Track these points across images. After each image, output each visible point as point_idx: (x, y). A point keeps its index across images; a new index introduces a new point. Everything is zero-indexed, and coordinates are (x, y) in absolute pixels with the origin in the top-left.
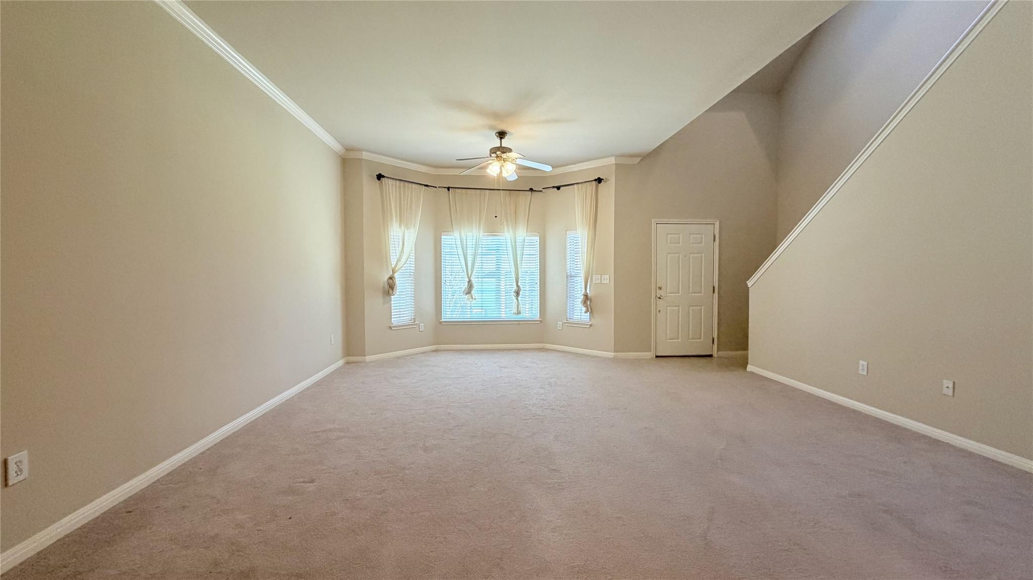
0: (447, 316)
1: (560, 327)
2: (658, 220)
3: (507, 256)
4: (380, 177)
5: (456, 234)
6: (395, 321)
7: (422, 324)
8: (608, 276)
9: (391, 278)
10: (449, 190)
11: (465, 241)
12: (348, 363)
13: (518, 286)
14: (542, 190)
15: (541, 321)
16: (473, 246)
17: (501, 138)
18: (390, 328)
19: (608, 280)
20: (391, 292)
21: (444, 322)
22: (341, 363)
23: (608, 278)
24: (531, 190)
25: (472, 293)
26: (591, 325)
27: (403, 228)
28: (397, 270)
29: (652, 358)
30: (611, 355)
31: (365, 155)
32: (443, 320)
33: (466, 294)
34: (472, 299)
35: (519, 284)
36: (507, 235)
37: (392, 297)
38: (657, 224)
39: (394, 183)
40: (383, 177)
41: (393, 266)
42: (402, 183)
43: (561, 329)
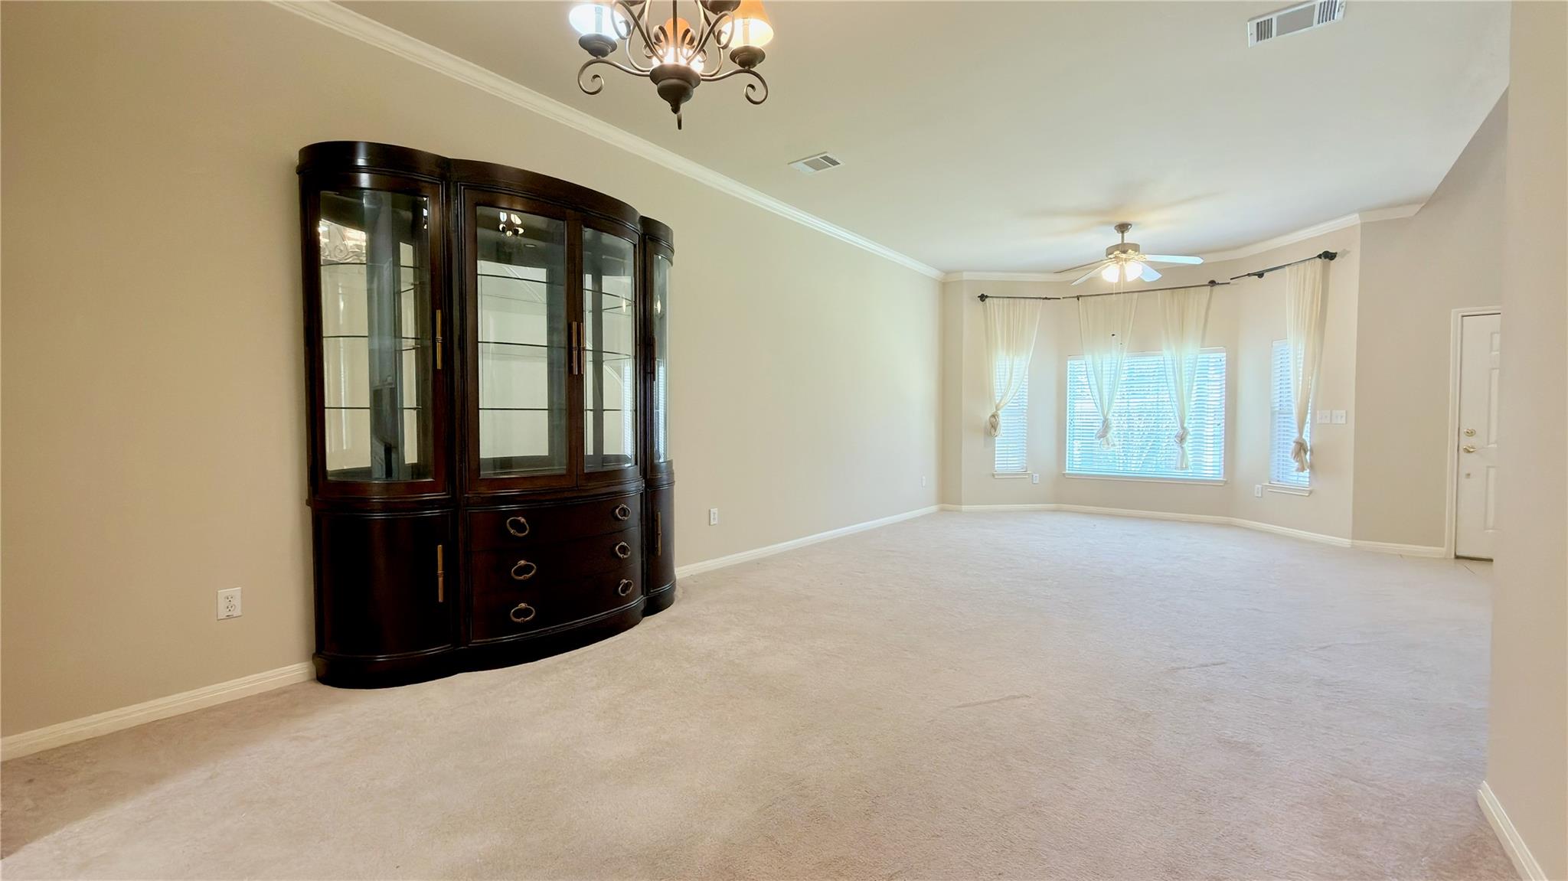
0: (1075, 466)
1: (1258, 493)
2: (1467, 311)
3: (1166, 384)
4: (983, 298)
5: (1088, 358)
6: (999, 466)
7: (1037, 475)
8: (1344, 411)
9: (993, 416)
10: (1078, 299)
11: (1100, 365)
12: (942, 510)
13: (1183, 428)
14: (1229, 281)
15: (1226, 482)
16: (1112, 372)
17: (1123, 232)
18: (993, 475)
19: (1344, 418)
20: (993, 433)
21: (1069, 474)
22: (933, 508)
23: (1345, 415)
24: (1213, 283)
25: (1108, 436)
26: (1311, 492)
27: (1011, 356)
28: (1002, 406)
29: (1445, 559)
30: (1346, 542)
31: (966, 276)
32: (1067, 472)
33: (1100, 437)
34: (1108, 444)
35: (1185, 425)
36: (1167, 354)
37: (996, 438)
38: (1463, 316)
39: (1001, 302)
40: (987, 297)
41: (998, 402)
42: (1011, 300)
43: (1260, 495)
